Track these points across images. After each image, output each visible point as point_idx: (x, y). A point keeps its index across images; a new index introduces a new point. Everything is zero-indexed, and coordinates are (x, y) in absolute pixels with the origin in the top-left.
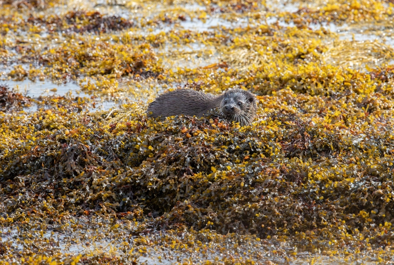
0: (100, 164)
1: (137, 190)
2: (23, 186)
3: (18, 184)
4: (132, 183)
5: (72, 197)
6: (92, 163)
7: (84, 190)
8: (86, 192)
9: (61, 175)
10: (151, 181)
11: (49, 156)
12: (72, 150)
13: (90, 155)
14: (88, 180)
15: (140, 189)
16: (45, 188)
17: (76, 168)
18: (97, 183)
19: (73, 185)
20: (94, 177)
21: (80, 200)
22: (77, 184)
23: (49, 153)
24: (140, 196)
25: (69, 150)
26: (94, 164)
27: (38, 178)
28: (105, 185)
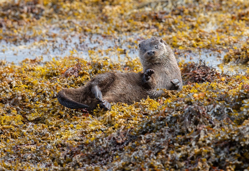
0: (210, 123)
1: (233, 146)
2: (144, 143)
3: (140, 141)
4: (229, 139)
5: (179, 152)
6: (204, 123)
7: (191, 146)
8: (192, 147)
9: (177, 133)
10: (245, 138)
11: (173, 117)
12: (189, 111)
13: (203, 116)
14: (196, 136)
15: (235, 145)
16: (159, 145)
17: (189, 127)
18: (203, 139)
19: (184, 141)
20: (202, 135)
21: (185, 154)
22: (187, 141)
23: (174, 114)
24: (234, 151)
25: (186, 111)
26: (206, 123)
27: (158, 136)
28: (208, 142)
